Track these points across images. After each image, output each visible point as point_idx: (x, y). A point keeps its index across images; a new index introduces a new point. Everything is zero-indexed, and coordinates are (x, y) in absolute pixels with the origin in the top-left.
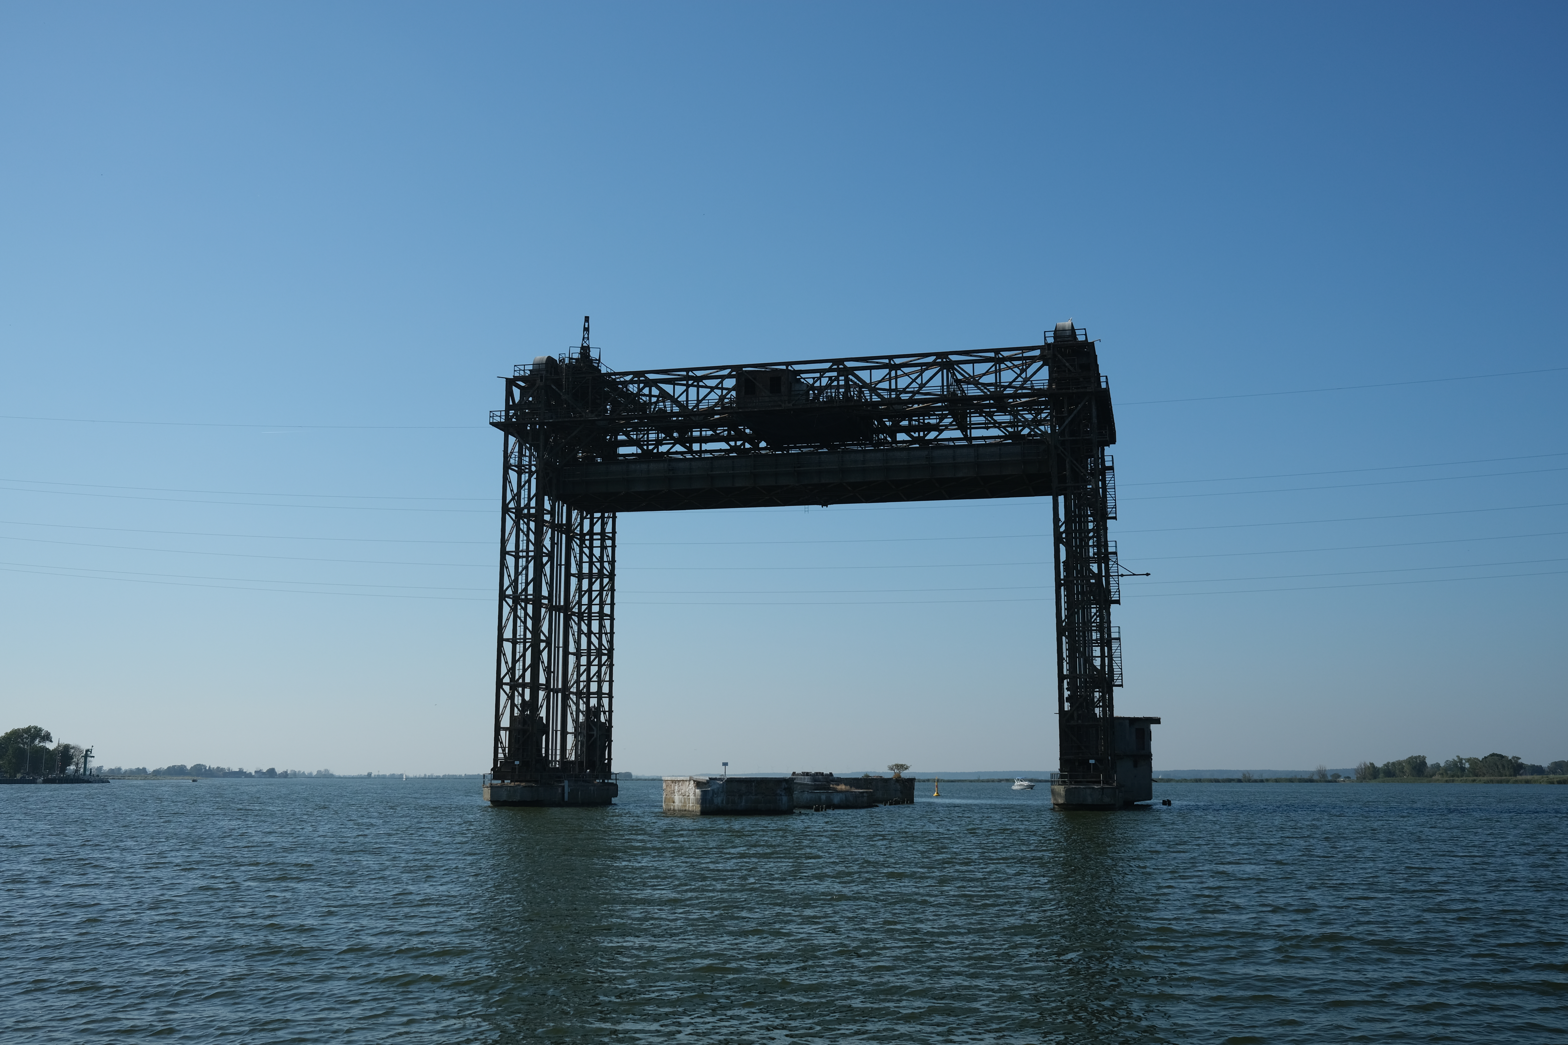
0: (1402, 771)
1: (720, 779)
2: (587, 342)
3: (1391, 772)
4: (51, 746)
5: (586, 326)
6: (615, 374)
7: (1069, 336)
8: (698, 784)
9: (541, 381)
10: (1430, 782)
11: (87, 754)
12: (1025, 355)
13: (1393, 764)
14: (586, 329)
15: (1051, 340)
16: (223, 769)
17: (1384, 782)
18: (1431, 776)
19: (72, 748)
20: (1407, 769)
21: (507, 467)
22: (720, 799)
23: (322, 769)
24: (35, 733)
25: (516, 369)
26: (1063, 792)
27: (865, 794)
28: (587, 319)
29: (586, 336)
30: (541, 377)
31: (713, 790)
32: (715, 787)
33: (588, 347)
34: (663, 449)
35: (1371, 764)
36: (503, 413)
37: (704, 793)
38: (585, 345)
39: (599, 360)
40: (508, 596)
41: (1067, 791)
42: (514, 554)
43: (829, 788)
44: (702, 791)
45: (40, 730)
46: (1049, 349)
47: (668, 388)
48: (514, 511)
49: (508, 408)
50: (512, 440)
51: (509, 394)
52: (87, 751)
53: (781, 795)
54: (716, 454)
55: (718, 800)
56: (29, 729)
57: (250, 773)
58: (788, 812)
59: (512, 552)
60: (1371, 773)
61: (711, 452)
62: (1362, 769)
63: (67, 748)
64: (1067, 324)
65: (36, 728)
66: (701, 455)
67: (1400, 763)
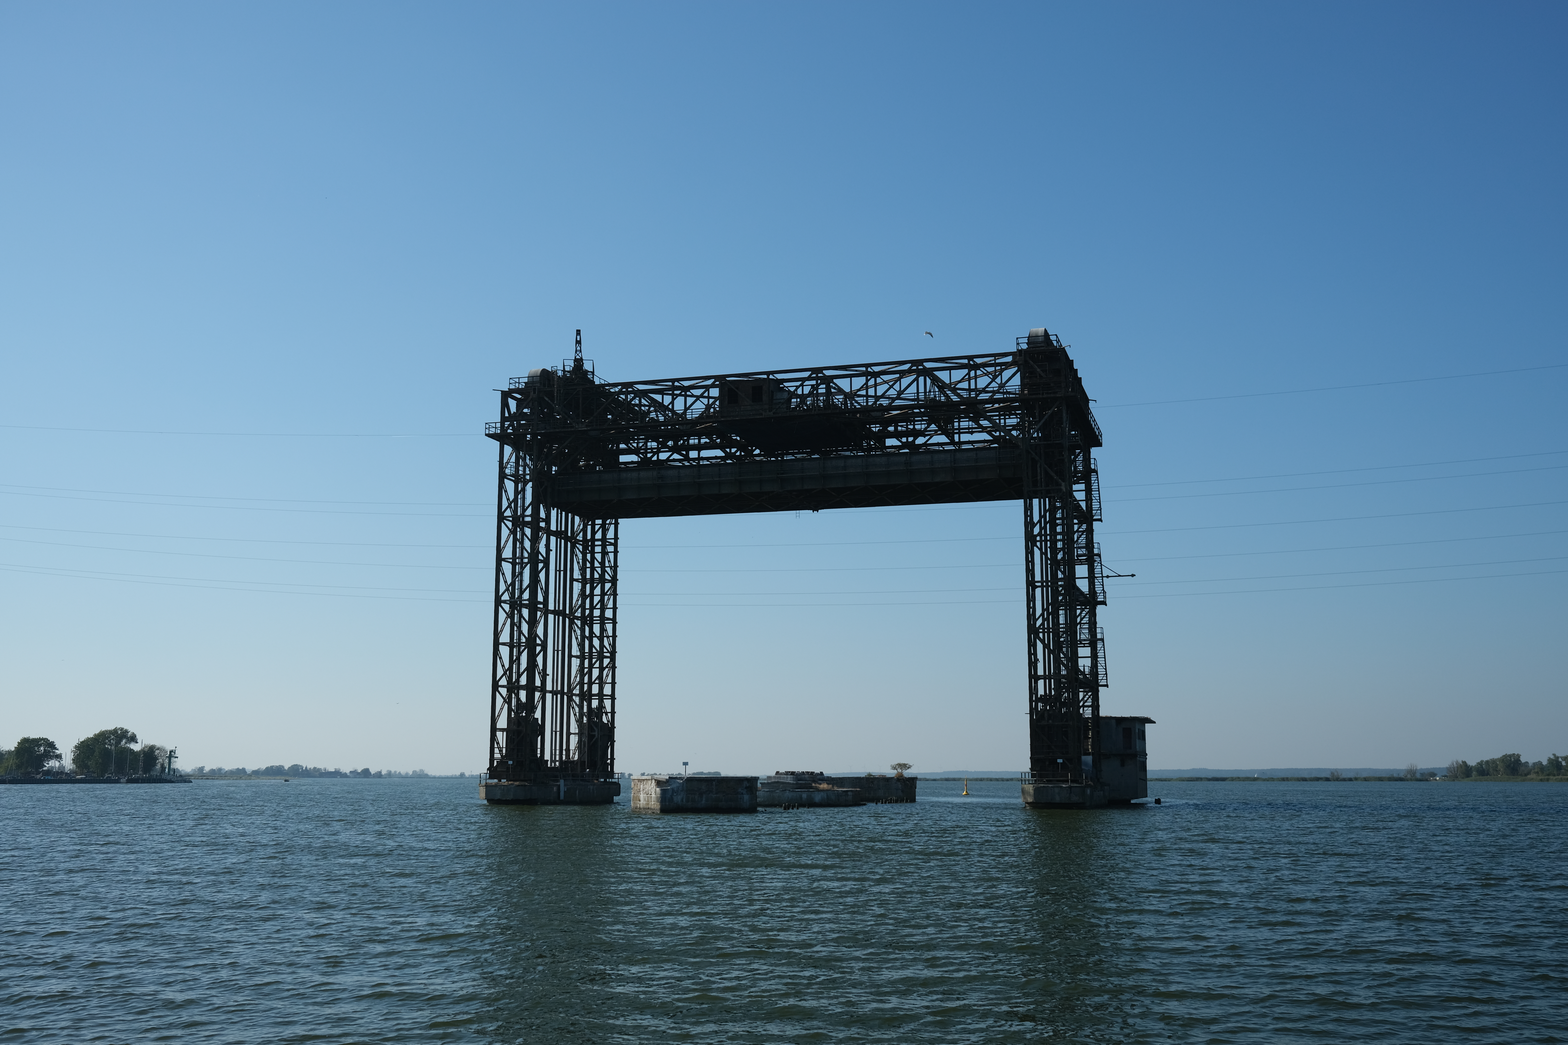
0: (1496, 770)
1: (680, 778)
2: (580, 355)
3: (1485, 770)
4: (136, 747)
5: (578, 339)
6: (609, 385)
7: (1042, 342)
8: (659, 783)
9: (534, 393)
10: (1524, 781)
11: (172, 755)
12: (997, 361)
13: (1487, 762)
14: (578, 342)
15: (1025, 347)
16: (319, 770)
17: (1476, 781)
18: (1526, 775)
19: (158, 749)
20: (1501, 767)
21: (502, 476)
22: (679, 798)
23: (418, 770)
24: (121, 735)
25: (511, 381)
26: (1032, 791)
27: (849, 793)
28: (578, 332)
29: (579, 348)
30: (534, 390)
31: (673, 789)
32: (674, 786)
33: (581, 359)
34: (663, 456)
35: (1463, 762)
36: (498, 425)
37: (664, 792)
38: (578, 357)
39: (593, 373)
40: (505, 602)
41: (1036, 790)
42: (511, 560)
43: (812, 787)
44: (661, 790)
45: (127, 731)
46: (1020, 355)
47: (658, 397)
48: (511, 519)
49: (503, 419)
50: (508, 449)
51: (505, 405)
52: (171, 752)
53: (742, 794)
54: (713, 461)
55: (678, 799)
56: (115, 730)
57: (346, 773)
58: (751, 810)
59: (510, 559)
60: (1464, 771)
61: (708, 459)
62: (1454, 768)
63: (152, 749)
64: (1040, 330)
65: (122, 729)
66: (699, 462)
67: (1494, 761)
